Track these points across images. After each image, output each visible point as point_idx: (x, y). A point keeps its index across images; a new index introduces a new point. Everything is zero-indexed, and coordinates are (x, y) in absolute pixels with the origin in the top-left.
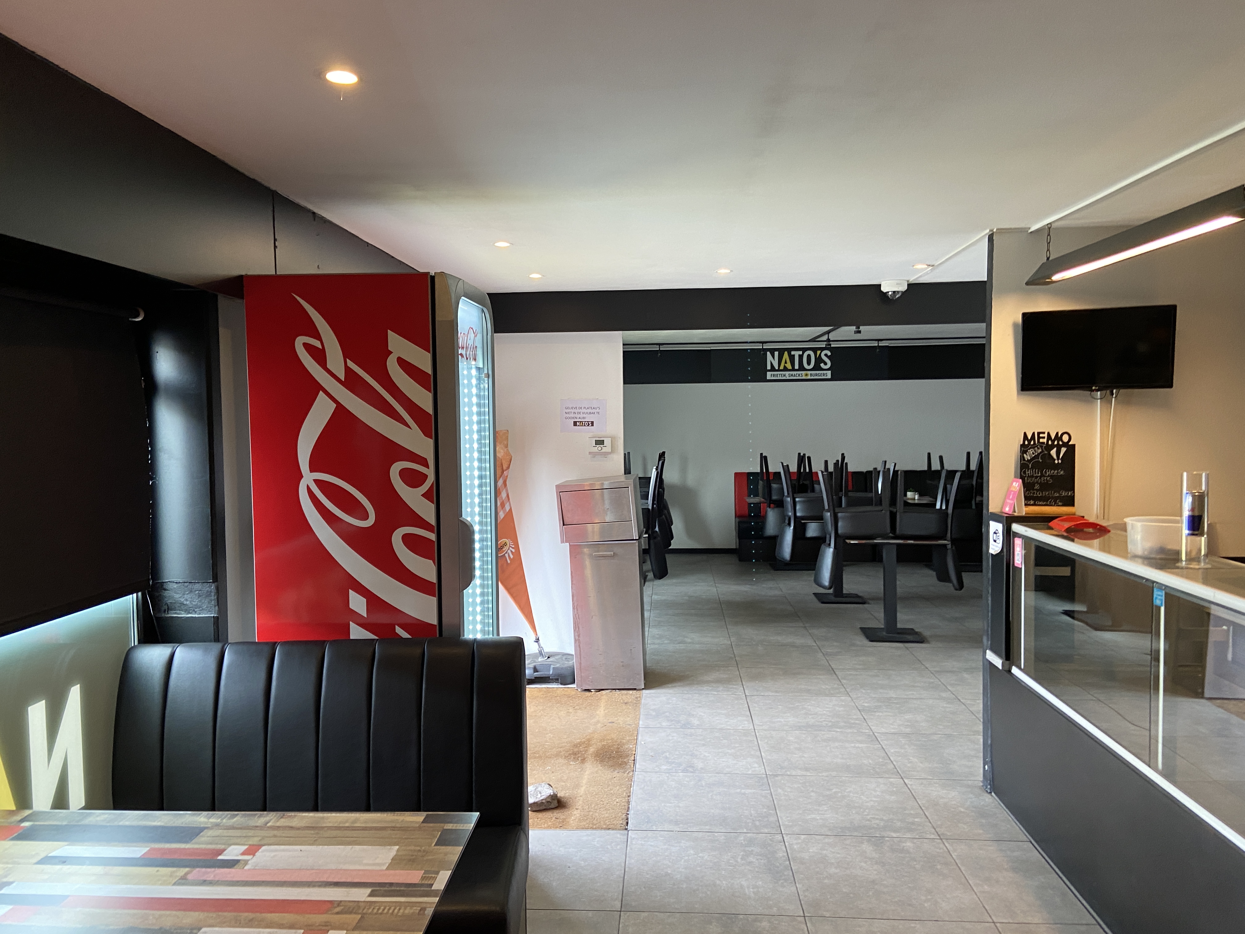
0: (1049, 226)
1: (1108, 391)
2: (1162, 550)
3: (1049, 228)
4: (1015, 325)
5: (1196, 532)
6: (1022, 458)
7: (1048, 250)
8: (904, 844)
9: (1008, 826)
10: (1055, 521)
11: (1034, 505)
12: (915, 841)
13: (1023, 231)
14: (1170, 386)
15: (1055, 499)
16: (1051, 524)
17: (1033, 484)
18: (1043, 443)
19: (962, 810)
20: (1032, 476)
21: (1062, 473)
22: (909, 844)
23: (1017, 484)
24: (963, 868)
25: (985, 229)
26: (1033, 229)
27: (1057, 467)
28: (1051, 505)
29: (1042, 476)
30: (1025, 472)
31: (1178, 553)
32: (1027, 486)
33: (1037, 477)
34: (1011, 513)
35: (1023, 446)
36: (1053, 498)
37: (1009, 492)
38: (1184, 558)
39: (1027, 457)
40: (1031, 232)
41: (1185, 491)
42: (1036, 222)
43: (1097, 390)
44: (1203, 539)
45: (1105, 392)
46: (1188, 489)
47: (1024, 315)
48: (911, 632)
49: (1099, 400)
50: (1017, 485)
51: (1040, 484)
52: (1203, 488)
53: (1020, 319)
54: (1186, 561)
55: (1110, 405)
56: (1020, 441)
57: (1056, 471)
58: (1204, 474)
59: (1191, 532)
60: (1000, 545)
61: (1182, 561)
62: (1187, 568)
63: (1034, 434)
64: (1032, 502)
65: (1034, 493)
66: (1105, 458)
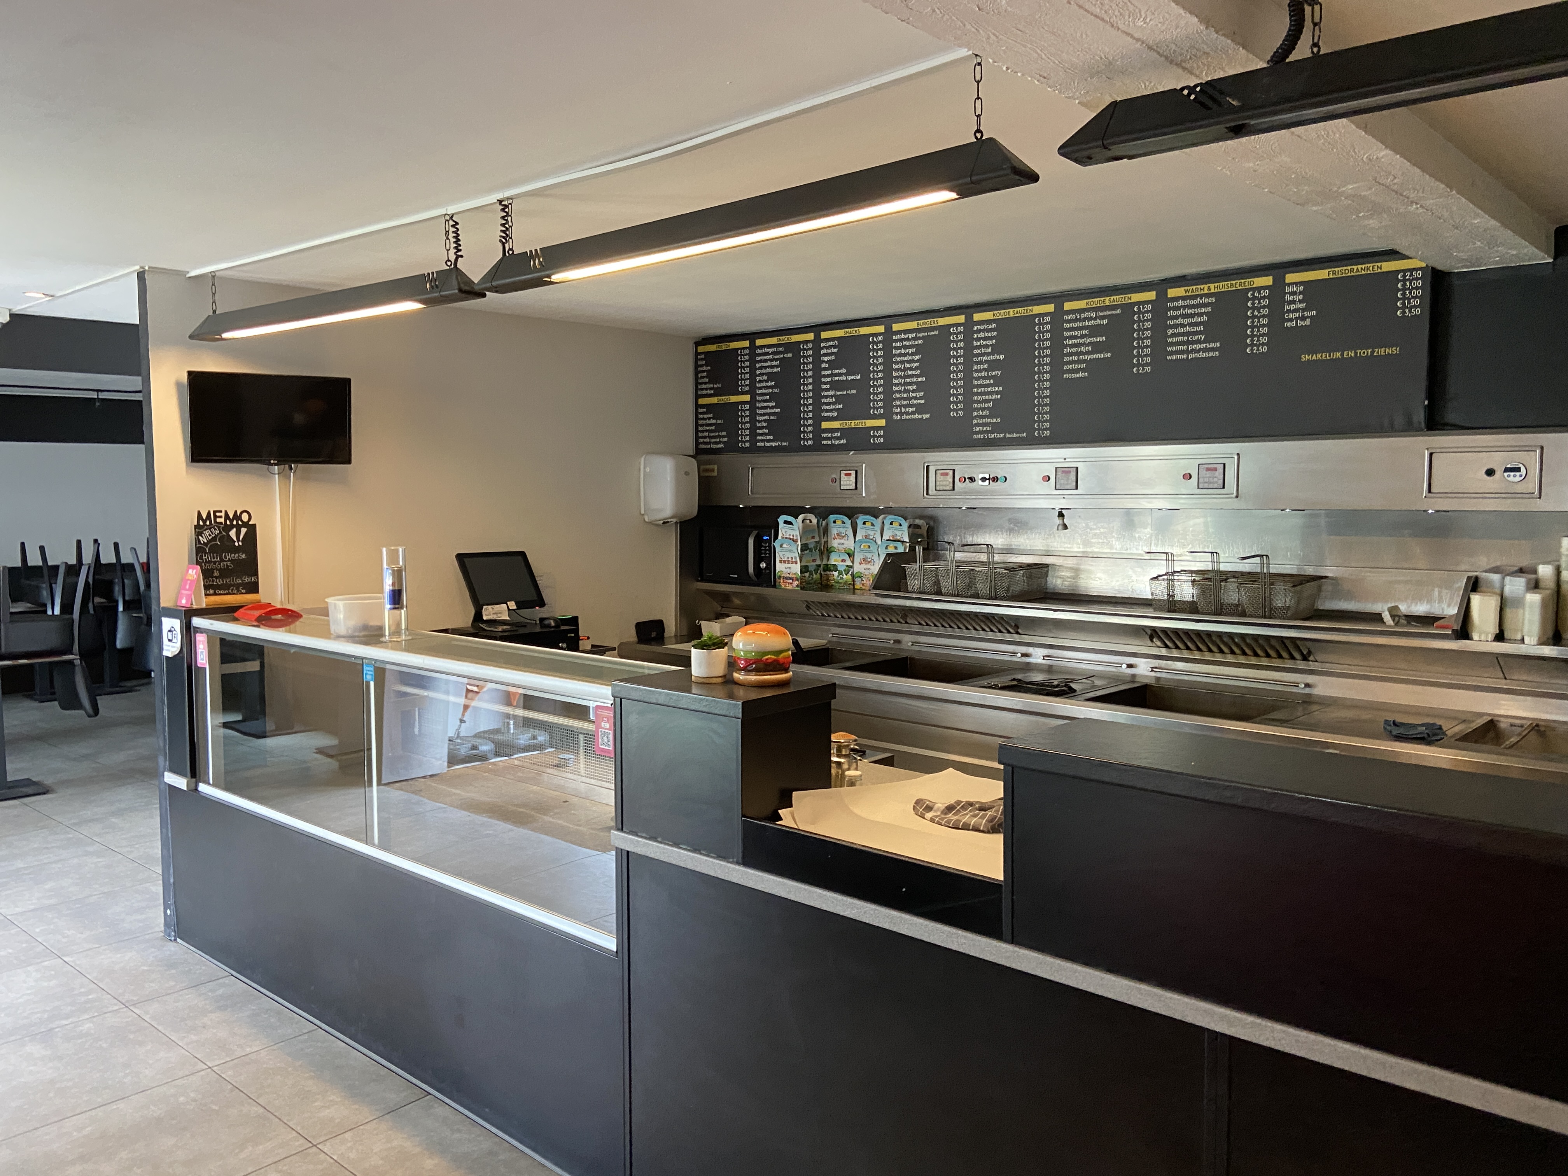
0: (213, 274)
1: (287, 466)
2: (365, 627)
3: (214, 277)
4: (178, 385)
5: (397, 606)
6: (198, 541)
7: (214, 302)
8: (81, 1028)
9: (204, 968)
10: (241, 610)
11: (215, 594)
12: (95, 1019)
13: (180, 274)
14: (349, 462)
15: (238, 586)
16: (236, 615)
17: (212, 570)
18: (221, 523)
19: (145, 968)
20: (210, 562)
21: (243, 556)
22: (88, 1025)
23: (195, 571)
24: (160, 1028)
25: (134, 265)
26: (193, 273)
27: (237, 550)
28: (234, 594)
29: (222, 560)
30: (201, 558)
31: (381, 628)
32: (207, 574)
33: (215, 563)
34: (189, 605)
35: (197, 527)
36: (233, 585)
37: (184, 581)
38: (387, 633)
39: (203, 540)
40: (190, 277)
41: (385, 566)
42: (195, 268)
43: (275, 464)
44: (403, 611)
45: (282, 466)
46: (388, 564)
47: (190, 373)
48: (28, 782)
49: (277, 476)
50: (194, 573)
51: (220, 570)
52: (401, 563)
53: (184, 379)
54: (389, 635)
55: (288, 482)
56: (192, 522)
57: (237, 555)
58: (401, 550)
59: (392, 606)
60: (179, 645)
61: (385, 636)
62: (391, 642)
63: (209, 512)
64: (212, 592)
65: (213, 581)
66: (287, 539)
